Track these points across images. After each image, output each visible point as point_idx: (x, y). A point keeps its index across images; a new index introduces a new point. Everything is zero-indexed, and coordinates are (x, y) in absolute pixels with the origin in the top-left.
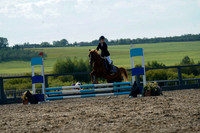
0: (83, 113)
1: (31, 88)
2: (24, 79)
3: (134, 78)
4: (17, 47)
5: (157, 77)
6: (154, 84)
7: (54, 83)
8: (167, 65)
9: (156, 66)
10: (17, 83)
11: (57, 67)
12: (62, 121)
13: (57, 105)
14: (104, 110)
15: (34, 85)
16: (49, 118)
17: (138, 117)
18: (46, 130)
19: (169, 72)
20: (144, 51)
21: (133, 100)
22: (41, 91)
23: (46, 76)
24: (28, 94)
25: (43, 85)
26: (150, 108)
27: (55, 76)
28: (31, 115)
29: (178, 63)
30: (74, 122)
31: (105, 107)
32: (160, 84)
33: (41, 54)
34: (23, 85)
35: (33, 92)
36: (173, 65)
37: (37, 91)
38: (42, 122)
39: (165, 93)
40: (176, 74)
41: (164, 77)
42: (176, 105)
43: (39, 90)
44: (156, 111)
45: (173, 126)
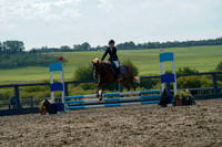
0: (107, 124)
1: (49, 96)
2: (42, 87)
3: (163, 86)
4: (34, 51)
5: (189, 85)
6: (187, 92)
7: (75, 92)
8: (200, 71)
9: (188, 72)
10: (34, 91)
11: (78, 73)
12: (84, 133)
13: (78, 115)
14: (130, 121)
15: (52, 93)
16: (69, 130)
17: (168, 129)
18: (65, 143)
19: (203, 79)
20: (175, 55)
21: (162, 110)
22: (60, 100)
23: (66, 83)
24: (47, 104)
25: (63, 93)
26: (182, 119)
27: (76, 83)
28: (50, 126)
29: (213, 69)
30: (97, 134)
31: (132, 117)
32: (192, 92)
33: (61, 59)
34: (40, 94)
35: (51, 101)
36: (207, 71)
37: (56, 100)
38: (61, 134)
39: (199, 102)
40: (211, 81)
41: (198, 84)
42: (210, 115)
43: (58, 99)
44: (188, 122)
45: (207, 139)
